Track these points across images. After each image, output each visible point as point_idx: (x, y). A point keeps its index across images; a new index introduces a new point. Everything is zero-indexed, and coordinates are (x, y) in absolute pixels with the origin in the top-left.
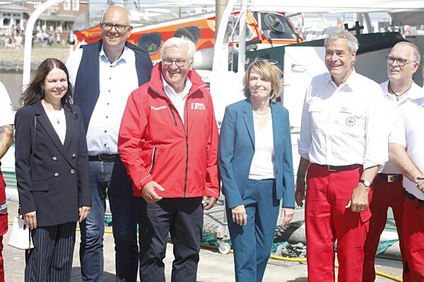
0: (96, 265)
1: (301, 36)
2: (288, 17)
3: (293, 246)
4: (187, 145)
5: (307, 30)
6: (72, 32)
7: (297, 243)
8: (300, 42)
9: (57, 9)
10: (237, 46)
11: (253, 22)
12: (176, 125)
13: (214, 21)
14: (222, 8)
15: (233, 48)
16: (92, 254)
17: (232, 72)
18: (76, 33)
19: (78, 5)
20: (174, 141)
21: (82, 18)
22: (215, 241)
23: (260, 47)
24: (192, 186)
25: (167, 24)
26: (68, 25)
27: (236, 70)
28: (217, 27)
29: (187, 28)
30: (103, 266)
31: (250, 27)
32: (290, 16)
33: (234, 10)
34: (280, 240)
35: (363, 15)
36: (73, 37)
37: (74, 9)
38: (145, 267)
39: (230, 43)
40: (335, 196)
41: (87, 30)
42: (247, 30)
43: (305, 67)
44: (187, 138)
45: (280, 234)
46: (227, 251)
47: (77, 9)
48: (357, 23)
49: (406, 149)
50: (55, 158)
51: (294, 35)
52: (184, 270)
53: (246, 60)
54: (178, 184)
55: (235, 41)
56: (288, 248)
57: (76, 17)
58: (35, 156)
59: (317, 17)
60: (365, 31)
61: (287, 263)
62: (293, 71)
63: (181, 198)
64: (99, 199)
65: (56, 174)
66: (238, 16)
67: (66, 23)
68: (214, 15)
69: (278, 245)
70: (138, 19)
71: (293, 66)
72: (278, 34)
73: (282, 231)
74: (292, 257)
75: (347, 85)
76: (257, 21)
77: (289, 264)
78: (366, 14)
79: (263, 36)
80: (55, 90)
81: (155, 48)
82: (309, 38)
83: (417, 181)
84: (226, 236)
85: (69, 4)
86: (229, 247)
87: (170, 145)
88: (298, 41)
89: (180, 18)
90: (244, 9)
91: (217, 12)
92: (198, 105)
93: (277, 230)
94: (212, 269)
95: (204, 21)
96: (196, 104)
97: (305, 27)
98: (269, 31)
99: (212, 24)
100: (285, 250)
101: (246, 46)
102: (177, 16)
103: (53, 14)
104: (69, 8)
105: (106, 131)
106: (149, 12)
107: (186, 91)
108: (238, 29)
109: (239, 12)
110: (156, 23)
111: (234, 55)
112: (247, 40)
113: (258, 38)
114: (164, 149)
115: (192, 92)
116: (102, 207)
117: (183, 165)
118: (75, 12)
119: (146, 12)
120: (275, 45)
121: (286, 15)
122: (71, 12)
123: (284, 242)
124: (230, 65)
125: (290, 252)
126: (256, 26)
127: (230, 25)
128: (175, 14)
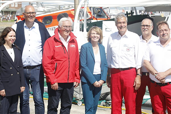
0: (27, 112)
1: (109, 17)
2: (103, 9)
3: (107, 102)
4: (69, 61)
5: (111, 14)
6: (15, 16)
7: (109, 101)
8: (109, 19)
9: (8, 6)
10: (83, 21)
11: (89, 11)
12: (65, 53)
13: (74, 11)
14: (77, 5)
15: (82, 22)
16: (25, 107)
17: (81, 32)
18: (17, 16)
19: (17, 5)
20: (64, 60)
21: (19, 10)
22: (76, 100)
23: (93, 21)
24: (71, 78)
25: (55, 12)
26: (13, 12)
27: (83, 31)
28: (75, 13)
29: (62, 14)
30: (29, 112)
31: (88, 13)
32: (105, 9)
33: (82, 6)
34: (102, 99)
35: (134, 8)
36: (16, 18)
37: (15, 6)
38: (50, 111)
39: (80, 20)
40: (123, 81)
41: (21, 15)
42: (87, 15)
43: (111, 29)
44: (69, 59)
45: (102, 97)
46: (81, 104)
47: (17, 6)
48: (131, 11)
49: (150, 62)
50: (11, 68)
51: (106, 16)
52: (65, 112)
53: (87, 26)
54: (65, 77)
55: (82, 19)
56: (105, 103)
57: (16, 9)
58: (2, 67)
59: (115, 9)
60: (134, 14)
61: (105, 109)
62: (106, 31)
63: (67, 83)
64: (27, 85)
65: (12, 75)
66: (84, 9)
67: (12, 12)
68: (73, 8)
69: (101, 102)
70: (43, 11)
71: (106, 29)
72: (99, 16)
73: (103, 96)
74: (107, 106)
75: (125, 35)
76: (91, 11)
77: (106, 109)
78: (135, 7)
79: (93, 17)
80: (11, 40)
81: (50, 22)
82: (112, 17)
83: (155, 75)
84: (80, 98)
85: (13, 4)
86: (82, 103)
87: (63, 61)
88: (108, 19)
89: (60, 10)
90: (86, 6)
91: (75, 7)
92: (73, 46)
93: (101, 95)
94: (75, 112)
95: (69, 11)
96: (72, 45)
97: (110, 13)
98: (96, 15)
99: (73, 12)
100: (104, 103)
101: (87, 21)
102: (58, 9)
103: (7, 8)
104: (13, 6)
105: (29, 56)
106: (47, 7)
107: (68, 40)
108: (83, 14)
109: (84, 7)
110: (50, 12)
111: (82, 25)
112: (87, 18)
113: (91, 17)
114: (60, 63)
115: (71, 40)
116: (28, 88)
117: (67, 69)
118: (16, 7)
119: (46, 8)
120: (98, 21)
121: (103, 8)
122: (14, 7)
123: (104, 100)
124: (80, 29)
125: (106, 104)
126: (90, 13)
127: (80, 12)
128: (57, 8)
